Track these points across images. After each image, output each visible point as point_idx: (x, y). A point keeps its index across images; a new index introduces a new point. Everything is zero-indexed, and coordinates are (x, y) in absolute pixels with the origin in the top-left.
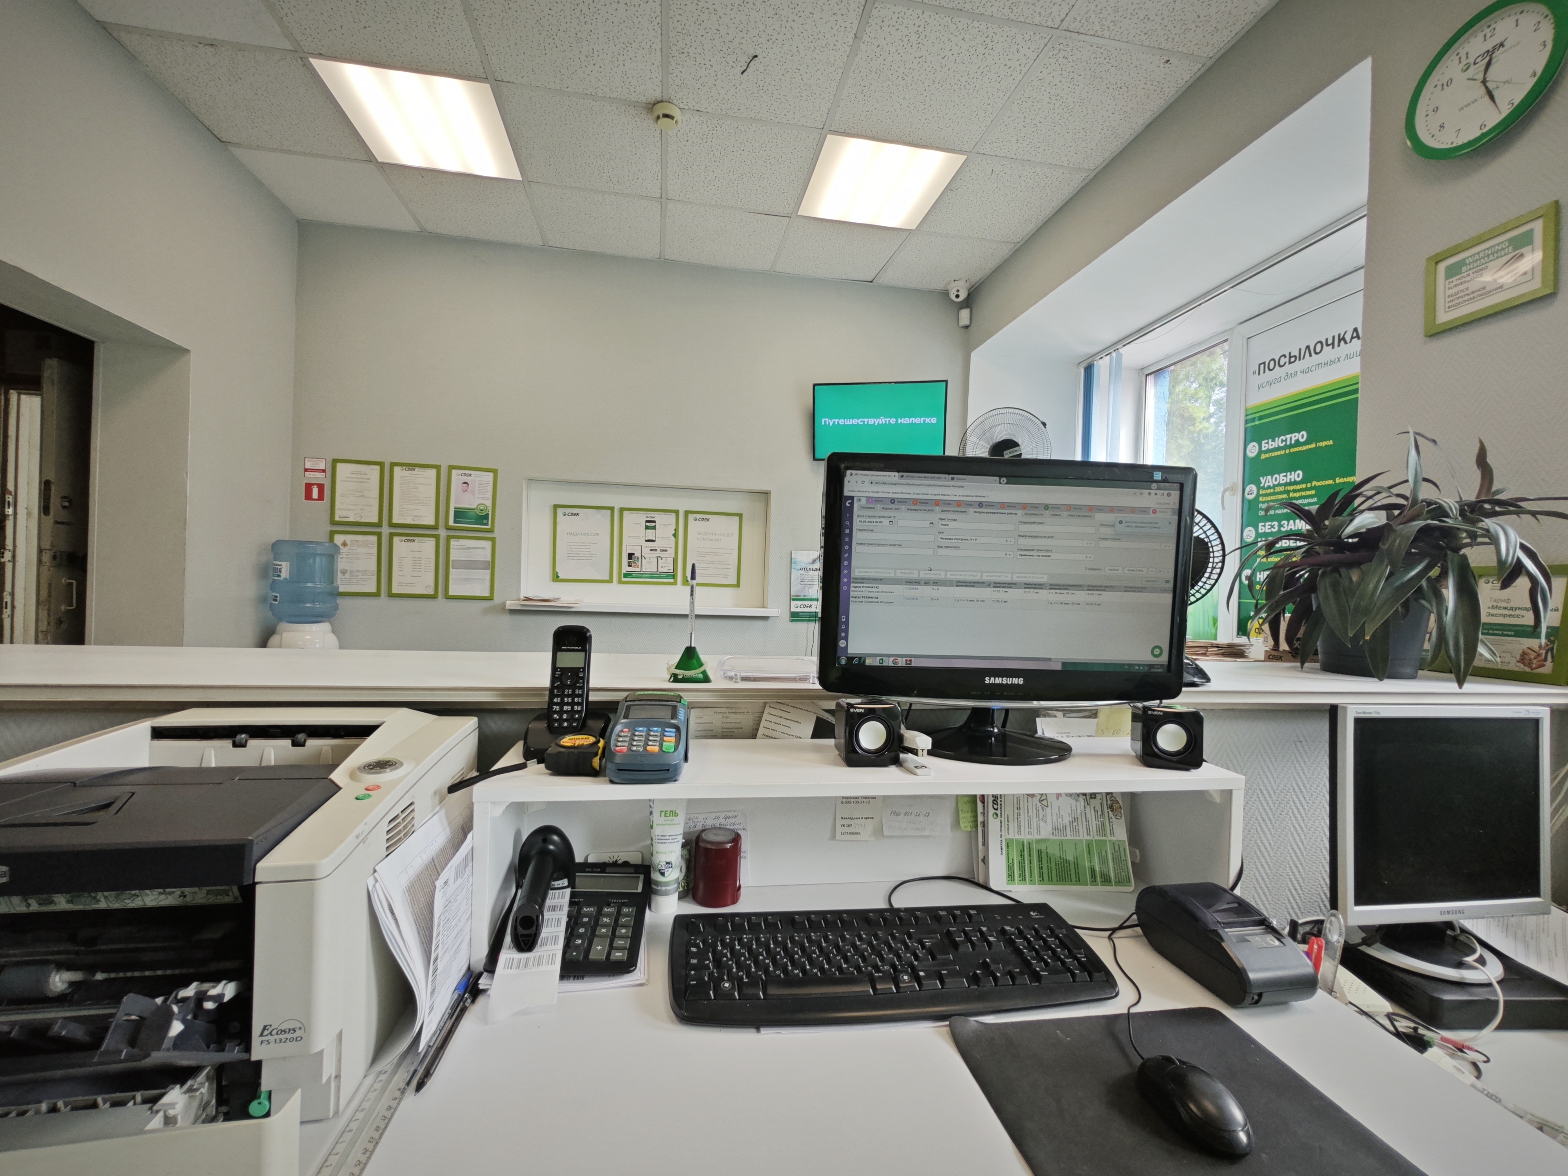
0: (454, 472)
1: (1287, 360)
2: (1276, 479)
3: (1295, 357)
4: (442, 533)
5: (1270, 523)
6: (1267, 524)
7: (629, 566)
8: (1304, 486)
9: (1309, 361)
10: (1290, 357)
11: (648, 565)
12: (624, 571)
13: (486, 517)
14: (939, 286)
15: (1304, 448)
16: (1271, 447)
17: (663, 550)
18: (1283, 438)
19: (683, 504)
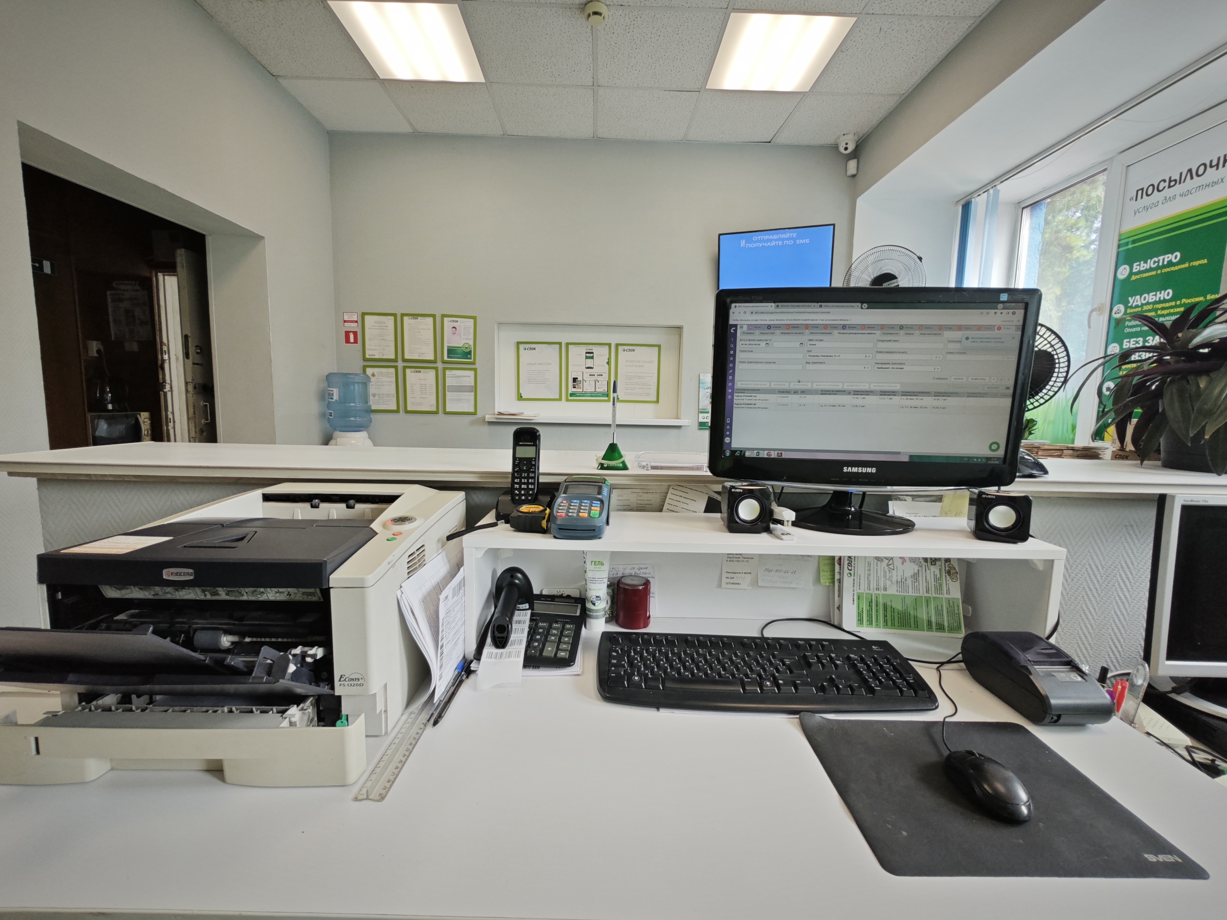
0: (446, 319)
1: (1167, 184)
2: (1145, 299)
3: (1175, 181)
4: (440, 365)
5: (1135, 339)
6: (1132, 340)
7: (574, 387)
8: (1173, 303)
9: (1189, 184)
10: (1170, 181)
11: (588, 387)
12: (570, 392)
13: (470, 353)
14: (829, 140)
15: (1176, 268)
16: (1142, 269)
17: (599, 375)
18: (1156, 259)
19: (614, 338)
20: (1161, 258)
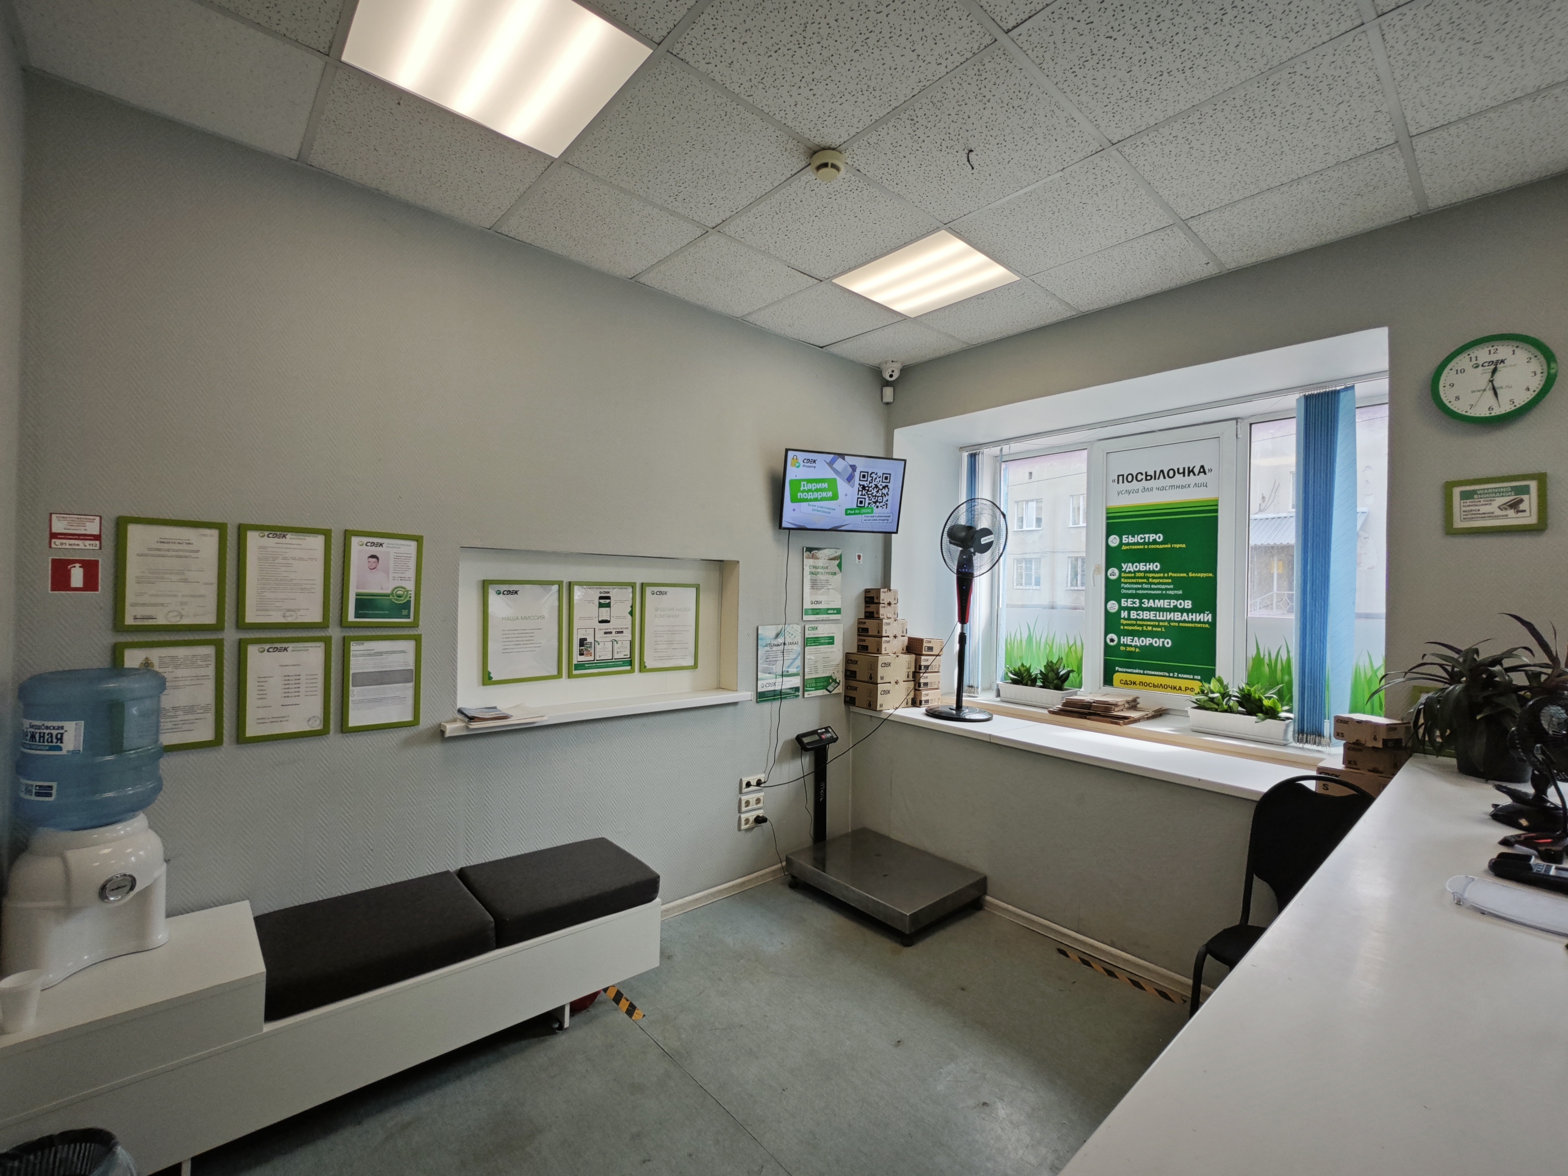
0: (355, 541)
1: (1144, 477)
2: (1136, 567)
3: (1151, 476)
4: (335, 633)
6: (1129, 600)
8: (1162, 575)
9: (1162, 482)
10: (1147, 476)
15: (1161, 547)
17: (618, 632)
18: (1143, 536)
19: (639, 575)
20: (1147, 536)
